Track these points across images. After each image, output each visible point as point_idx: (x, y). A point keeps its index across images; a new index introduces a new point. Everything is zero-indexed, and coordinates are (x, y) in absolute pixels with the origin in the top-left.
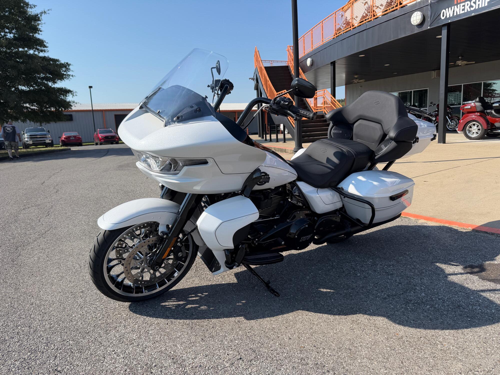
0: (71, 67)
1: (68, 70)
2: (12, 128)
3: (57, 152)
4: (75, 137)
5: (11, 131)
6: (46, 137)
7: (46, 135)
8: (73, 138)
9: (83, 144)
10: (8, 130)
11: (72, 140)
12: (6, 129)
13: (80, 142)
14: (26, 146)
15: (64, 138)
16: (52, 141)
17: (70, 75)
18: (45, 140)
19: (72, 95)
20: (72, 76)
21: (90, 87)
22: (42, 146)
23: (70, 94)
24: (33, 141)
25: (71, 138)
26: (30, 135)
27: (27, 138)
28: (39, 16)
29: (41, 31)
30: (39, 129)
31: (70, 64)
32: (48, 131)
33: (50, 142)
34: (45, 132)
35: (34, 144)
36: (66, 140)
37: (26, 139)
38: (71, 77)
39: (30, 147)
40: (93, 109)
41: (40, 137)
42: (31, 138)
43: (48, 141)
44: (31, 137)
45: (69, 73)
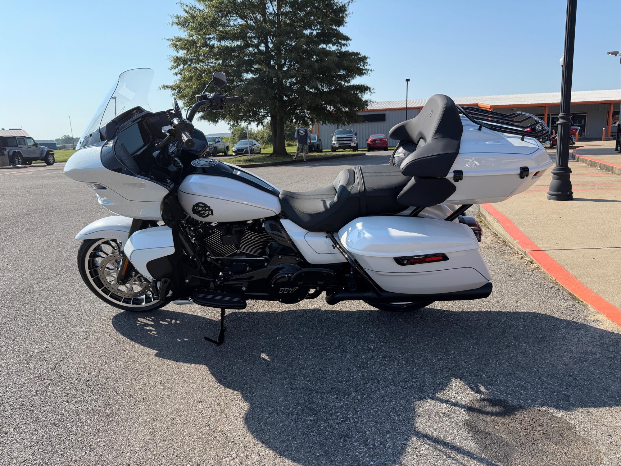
0: (368, 60)
1: (365, 64)
2: (304, 131)
3: (349, 157)
4: (381, 140)
5: (304, 134)
6: (352, 140)
7: (351, 138)
8: (379, 142)
9: (389, 148)
10: (301, 133)
11: (378, 143)
12: (300, 132)
13: (385, 145)
14: (334, 149)
15: (370, 141)
16: (357, 144)
17: (368, 70)
18: (350, 144)
19: (370, 93)
20: (371, 71)
21: (408, 80)
22: (350, 150)
23: (368, 92)
24: (339, 144)
25: (377, 142)
26: (338, 138)
27: (335, 140)
28: (346, 6)
29: (345, 23)
30: (348, 131)
31: (367, 57)
32: (356, 133)
33: (355, 145)
34: (352, 134)
35: (340, 147)
36: (371, 143)
37: (334, 142)
38: (369, 72)
39: (337, 150)
40: (408, 106)
41: (346, 140)
42: (338, 141)
43: (353, 144)
44: (339, 139)
45: (366, 68)
